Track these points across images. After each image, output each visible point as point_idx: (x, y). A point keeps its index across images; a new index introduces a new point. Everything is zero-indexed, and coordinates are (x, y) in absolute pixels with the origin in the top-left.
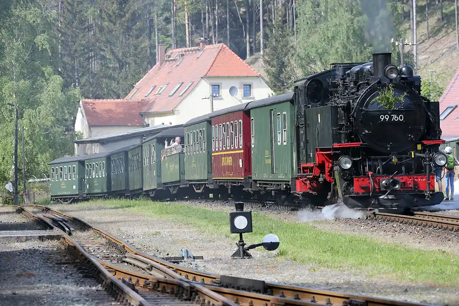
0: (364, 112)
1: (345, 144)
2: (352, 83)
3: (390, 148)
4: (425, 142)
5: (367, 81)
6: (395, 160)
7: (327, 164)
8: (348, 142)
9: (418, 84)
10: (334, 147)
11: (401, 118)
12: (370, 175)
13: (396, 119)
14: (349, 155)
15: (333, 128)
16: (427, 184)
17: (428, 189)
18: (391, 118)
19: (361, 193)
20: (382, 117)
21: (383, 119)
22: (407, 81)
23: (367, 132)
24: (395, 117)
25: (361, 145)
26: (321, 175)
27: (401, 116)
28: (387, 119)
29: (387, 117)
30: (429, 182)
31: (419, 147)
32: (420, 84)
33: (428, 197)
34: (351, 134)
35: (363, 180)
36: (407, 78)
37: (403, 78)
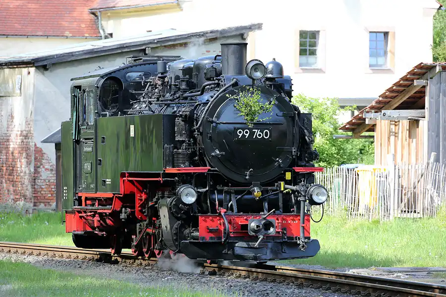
0: (214, 124)
1: (185, 168)
2: (184, 83)
3: (250, 176)
4: (297, 169)
5: (217, 81)
6: (257, 192)
7: (138, 196)
8: (190, 167)
9: (288, 88)
10: (166, 172)
11: (266, 135)
12: (223, 214)
13: (260, 135)
14: (191, 185)
15: (166, 146)
16: (301, 229)
17: (301, 235)
18: (252, 133)
19: (208, 237)
20: (240, 132)
21: (241, 135)
22: (274, 83)
23: (218, 152)
24: (257, 132)
25: (209, 170)
26: (123, 209)
27: (266, 132)
28: (247, 135)
29: (247, 132)
30: (304, 225)
31: (288, 176)
32: (291, 87)
33: (303, 246)
34: (193, 154)
35: (212, 221)
36: (274, 79)
37: (268, 79)
